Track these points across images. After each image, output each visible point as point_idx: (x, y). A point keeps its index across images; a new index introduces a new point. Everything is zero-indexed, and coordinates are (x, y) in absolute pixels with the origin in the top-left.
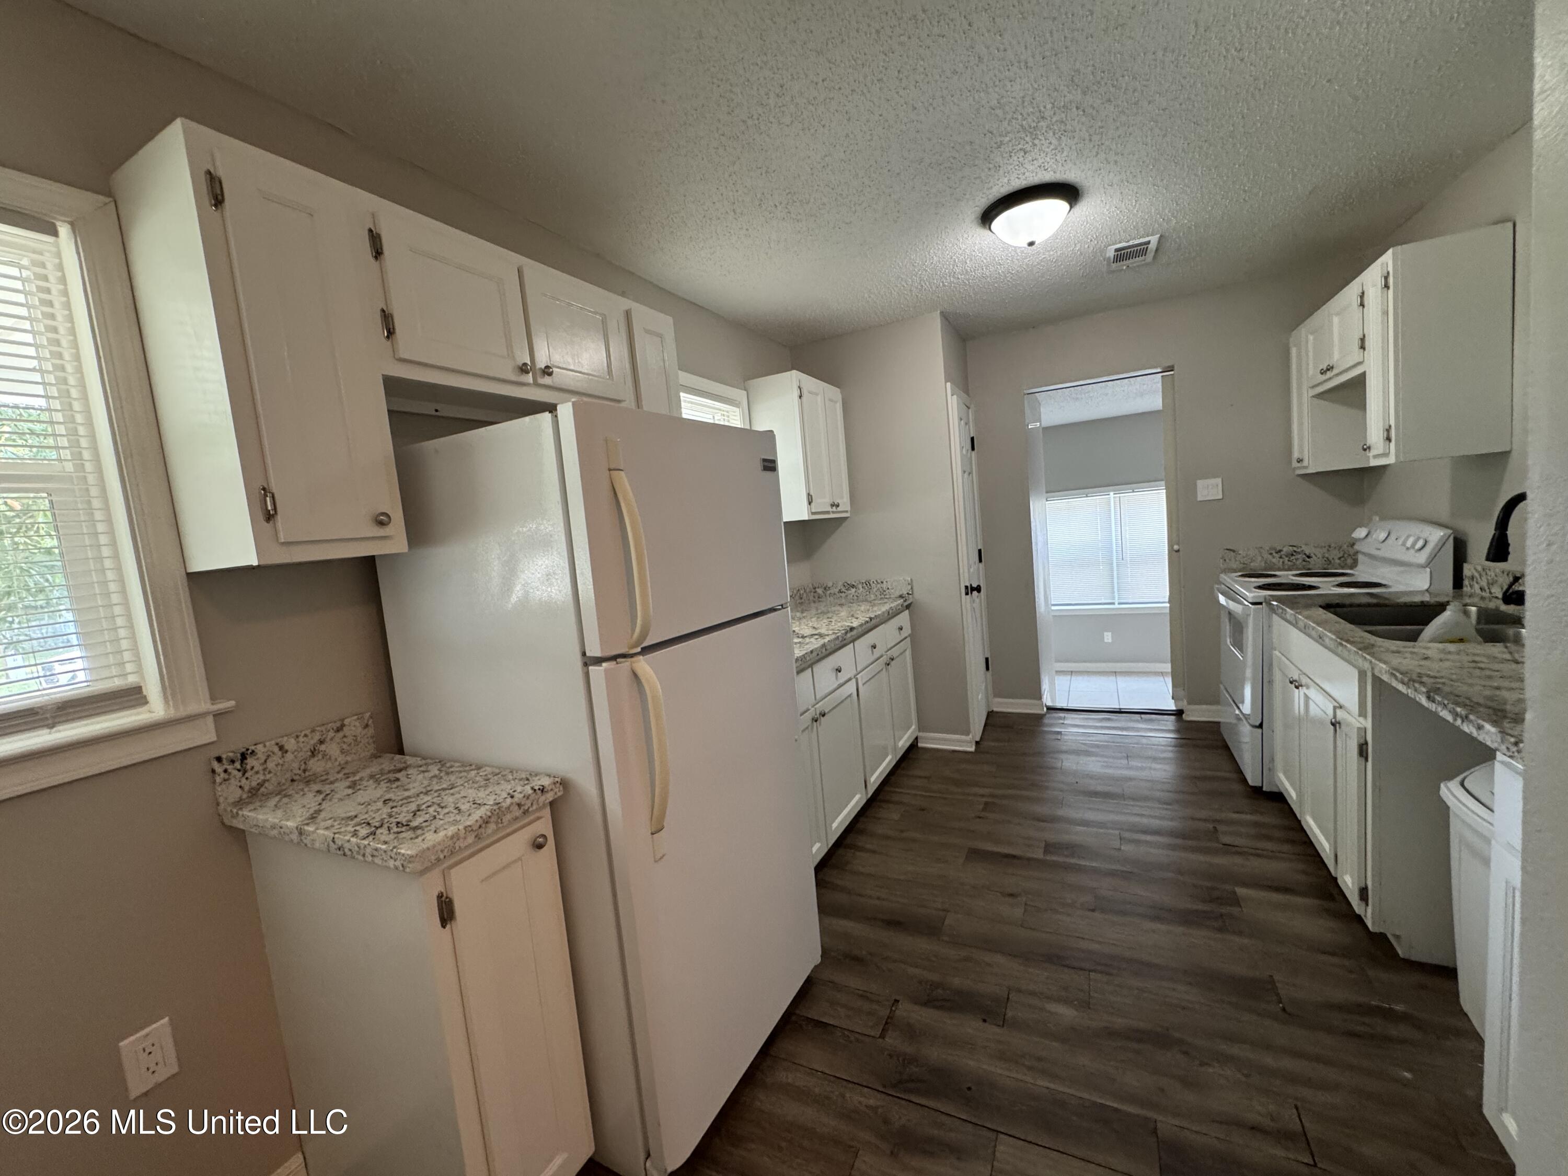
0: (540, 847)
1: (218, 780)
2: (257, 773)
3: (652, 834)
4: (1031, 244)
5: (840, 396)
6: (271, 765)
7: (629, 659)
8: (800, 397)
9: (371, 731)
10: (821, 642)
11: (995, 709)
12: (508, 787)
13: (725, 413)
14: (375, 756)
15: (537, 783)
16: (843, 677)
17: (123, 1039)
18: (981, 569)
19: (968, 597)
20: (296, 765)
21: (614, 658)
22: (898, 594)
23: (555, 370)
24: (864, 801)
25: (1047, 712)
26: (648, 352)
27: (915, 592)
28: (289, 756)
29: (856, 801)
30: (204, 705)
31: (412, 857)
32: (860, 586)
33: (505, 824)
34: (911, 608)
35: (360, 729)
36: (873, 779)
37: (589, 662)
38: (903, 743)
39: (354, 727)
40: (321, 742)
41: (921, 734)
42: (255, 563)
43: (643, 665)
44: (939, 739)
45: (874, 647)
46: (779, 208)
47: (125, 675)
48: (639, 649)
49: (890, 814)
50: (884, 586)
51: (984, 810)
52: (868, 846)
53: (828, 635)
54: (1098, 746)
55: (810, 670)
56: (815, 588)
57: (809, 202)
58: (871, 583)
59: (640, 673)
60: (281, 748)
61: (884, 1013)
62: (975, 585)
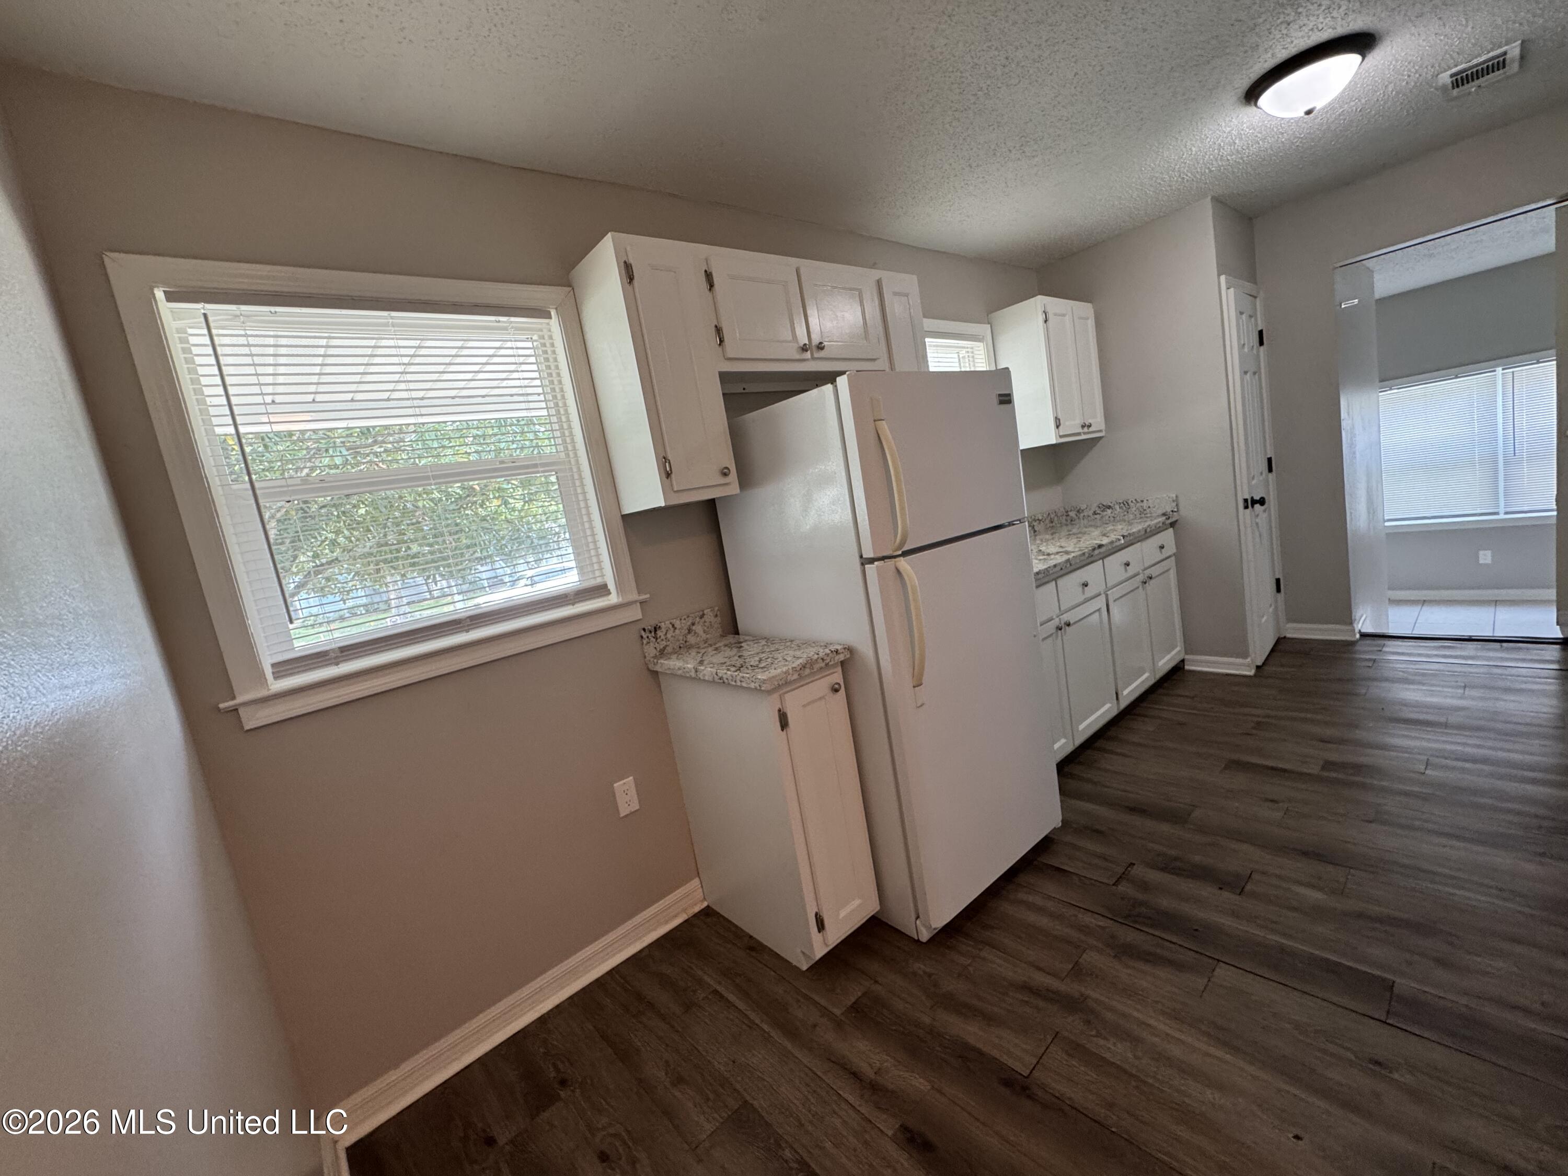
0: (836, 691)
1: (645, 642)
2: (662, 640)
3: (914, 687)
4: (1309, 112)
5: (1092, 311)
6: (669, 636)
7: (893, 560)
8: (1046, 321)
9: (719, 619)
10: (1065, 557)
11: (1288, 635)
12: (814, 650)
13: (969, 350)
14: (722, 636)
15: (833, 648)
16: (1090, 592)
17: (616, 782)
18: (1270, 480)
19: (1248, 511)
20: (681, 638)
21: (883, 558)
22: (1160, 512)
23: (825, 343)
24: (1115, 712)
25: (1360, 639)
26: (896, 307)
27: (1181, 507)
28: (677, 631)
29: (1105, 711)
30: (634, 596)
31: (765, 680)
32: (1117, 507)
33: (815, 670)
34: (1177, 526)
35: (713, 618)
36: (1125, 692)
37: (865, 562)
38: (1165, 663)
39: (709, 617)
40: (693, 624)
41: (1187, 657)
42: (663, 504)
43: (903, 563)
44: (1214, 663)
45: (1127, 564)
46: (1014, 152)
47: (595, 578)
48: (900, 552)
49: (1144, 728)
50: (1145, 504)
51: (1254, 728)
52: (1119, 751)
53: (1073, 552)
54: (1423, 675)
55: (1054, 582)
56: (1067, 512)
57: (1043, 138)
58: (1130, 502)
59: (901, 570)
60: (673, 626)
61: (1120, 870)
62: (1257, 498)
